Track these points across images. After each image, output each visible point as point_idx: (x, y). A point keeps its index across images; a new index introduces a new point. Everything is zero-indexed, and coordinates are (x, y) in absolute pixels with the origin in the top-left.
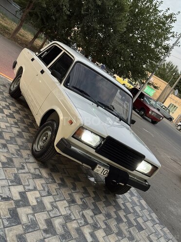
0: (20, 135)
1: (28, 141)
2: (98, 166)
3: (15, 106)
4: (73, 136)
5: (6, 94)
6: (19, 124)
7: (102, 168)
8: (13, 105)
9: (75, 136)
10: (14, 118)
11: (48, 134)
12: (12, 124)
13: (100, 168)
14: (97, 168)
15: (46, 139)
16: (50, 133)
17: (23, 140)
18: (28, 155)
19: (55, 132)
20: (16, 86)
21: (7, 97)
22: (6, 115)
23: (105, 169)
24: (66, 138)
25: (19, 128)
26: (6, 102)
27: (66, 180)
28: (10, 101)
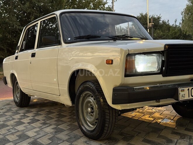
0: (58, 131)
1: (72, 130)
2: (180, 89)
3: (31, 112)
4: (126, 76)
6: (48, 122)
7: (186, 89)
8: (28, 112)
9: (128, 73)
10: (38, 120)
11: (89, 102)
12: (41, 127)
13: (183, 90)
14: (181, 93)
15: (92, 108)
16: (91, 99)
17: (66, 133)
18: (86, 142)
19: (98, 92)
22: (28, 123)
23: (190, 88)
25: (51, 125)
26: (20, 113)
28: (22, 111)
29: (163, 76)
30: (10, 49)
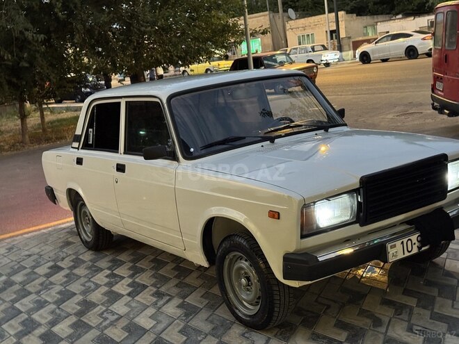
0: (190, 311)
1: (212, 307)
2: (389, 246)
3: (122, 263)
5: (87, 256)
6: (163, 289)
7: (398, 243)
8: (116, 264)
10: (145, 287)
11: (241, 268)
12: (155, 303)
13: (395, 246)
14: (391, 251)
15: (248, 279)
16: (244, 264)
17: (204, 315)
18: (243, 335)
20: (88, 228)
21: (93, 261)
22: (129, 295)
23: (405, 240)
24: (291, 250)
25: (171, 298)
26: (102, 270)
27: (347, 320)
28: (104, 263)
29: (361, 225)
30: (14, 80)
